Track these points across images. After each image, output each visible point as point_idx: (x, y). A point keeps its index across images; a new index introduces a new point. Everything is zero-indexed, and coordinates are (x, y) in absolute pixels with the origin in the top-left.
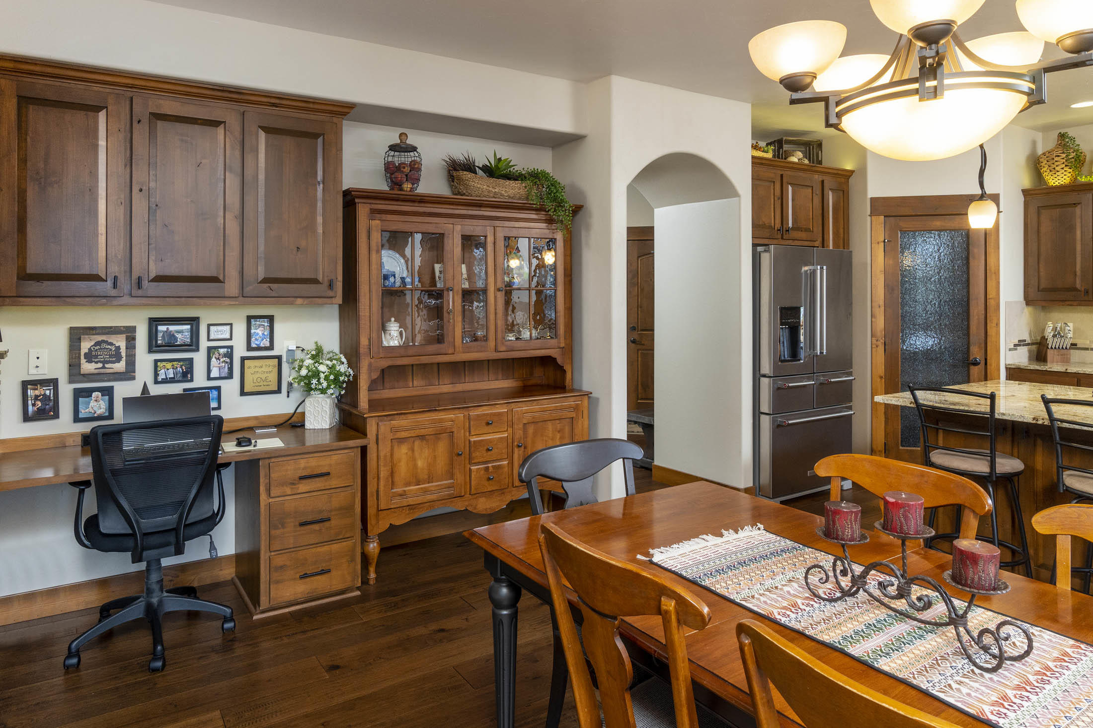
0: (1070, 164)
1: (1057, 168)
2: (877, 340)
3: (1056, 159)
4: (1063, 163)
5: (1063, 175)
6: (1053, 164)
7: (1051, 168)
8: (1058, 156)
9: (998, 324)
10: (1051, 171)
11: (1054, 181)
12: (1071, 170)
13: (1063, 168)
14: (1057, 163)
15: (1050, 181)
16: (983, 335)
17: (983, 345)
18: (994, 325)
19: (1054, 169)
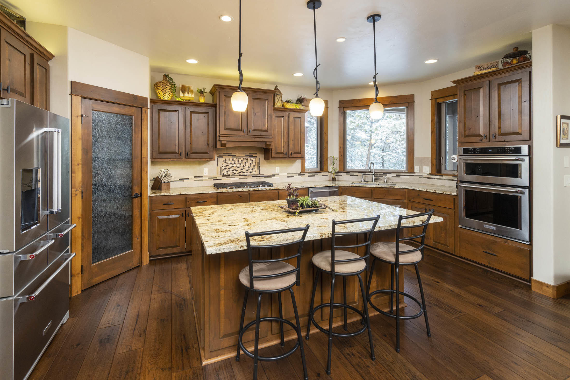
0: (172, 91)
1: (166, 91)
2: (76, 190)
3: (167, 86)
4: (169, 89)
5: (168, 95)
6: (165, 88)
7: (163, 90)
8: (168, 85)
9: (147, 172)
10: (163, 92)
11: (164, 97)
12: (171, 94)
13: (169, 92)
14: (167, 89)
15: (162, 97)
16: (140, 179)
17: (140, 185)
18: (145, 173)
19: (165, 91)
